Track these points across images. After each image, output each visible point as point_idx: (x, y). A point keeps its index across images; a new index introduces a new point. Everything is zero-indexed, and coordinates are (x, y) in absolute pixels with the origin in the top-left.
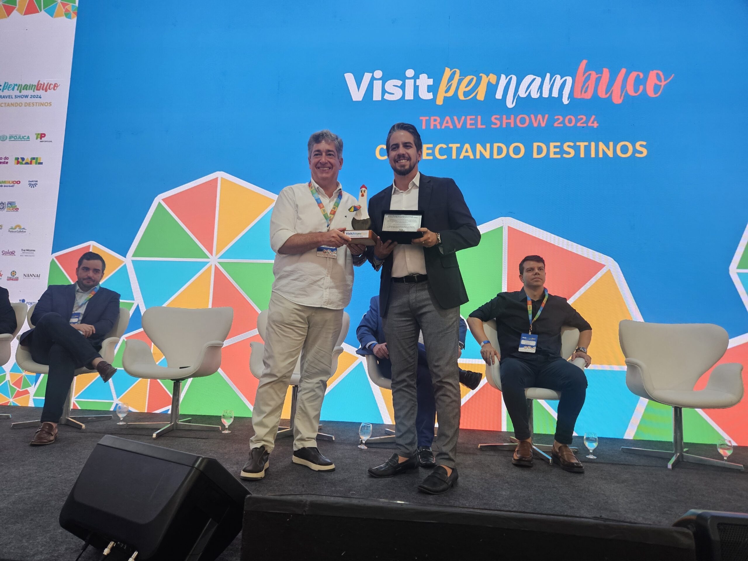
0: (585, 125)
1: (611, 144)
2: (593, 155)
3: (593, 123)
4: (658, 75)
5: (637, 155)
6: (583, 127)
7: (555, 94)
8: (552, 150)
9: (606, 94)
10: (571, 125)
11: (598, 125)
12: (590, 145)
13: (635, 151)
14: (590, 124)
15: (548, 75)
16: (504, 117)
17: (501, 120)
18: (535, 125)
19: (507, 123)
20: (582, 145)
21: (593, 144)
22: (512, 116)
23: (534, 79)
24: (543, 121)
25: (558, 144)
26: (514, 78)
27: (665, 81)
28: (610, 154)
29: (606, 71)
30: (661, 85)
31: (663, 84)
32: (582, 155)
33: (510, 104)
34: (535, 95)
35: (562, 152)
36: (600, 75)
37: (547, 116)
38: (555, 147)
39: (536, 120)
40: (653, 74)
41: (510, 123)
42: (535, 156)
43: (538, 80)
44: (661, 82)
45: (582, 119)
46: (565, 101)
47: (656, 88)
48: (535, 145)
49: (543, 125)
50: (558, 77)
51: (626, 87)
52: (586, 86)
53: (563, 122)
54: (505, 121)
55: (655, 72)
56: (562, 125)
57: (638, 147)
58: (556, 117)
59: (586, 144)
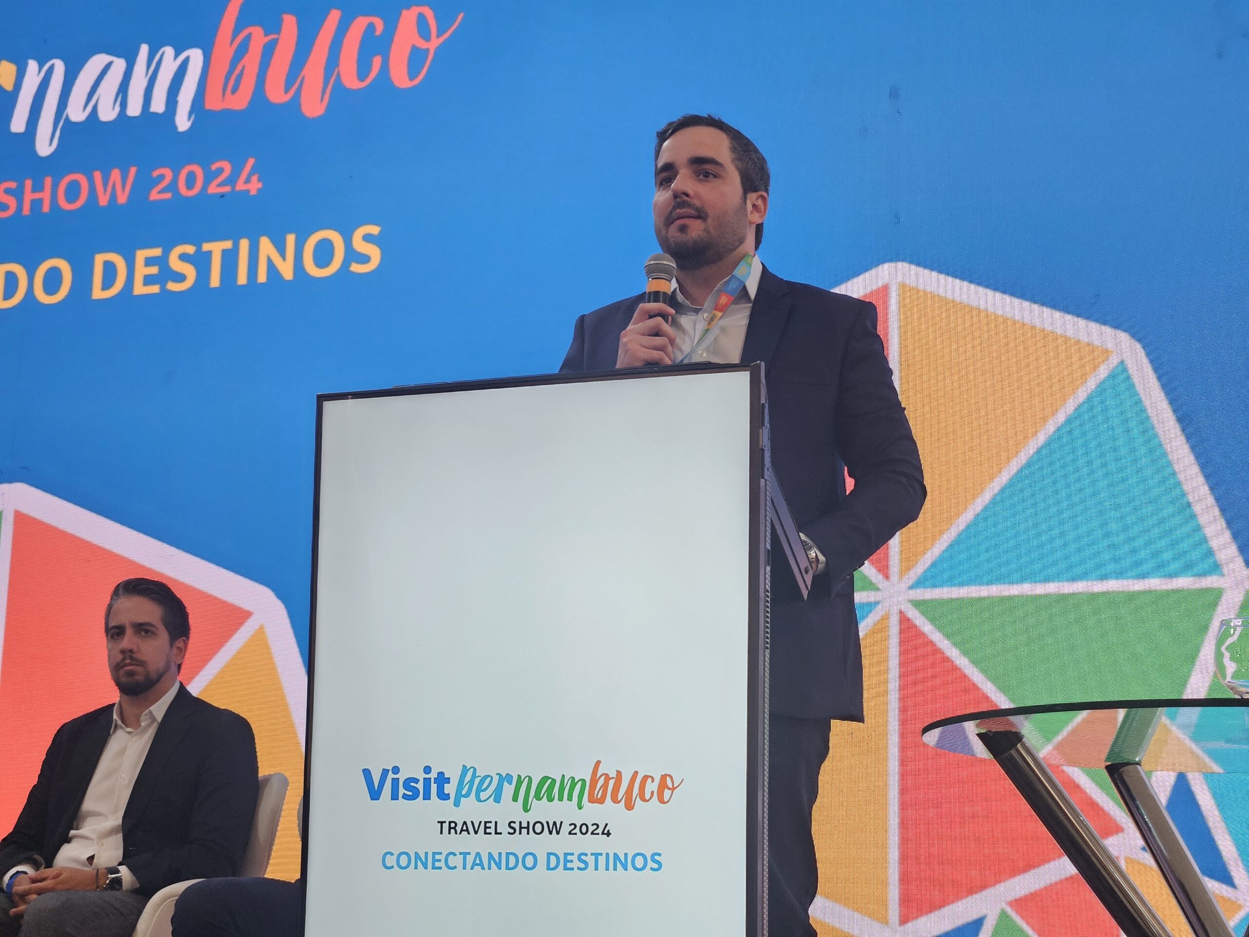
0: (227, 189)
1: (291, 239)
2: (242, 279)
3: (248, 181)
4: (421, 17)
5: (356, 268)
6: (222, 196)
7: (158, 105)
8: (141, 270)
9: (286, 92)
10: (191, 193)
11: (260, 185)
12: (235, 251)
13: (352, 255)
14: (240, 186)
15: (144, 49)
16: (29, 183)
17: (18, 194)
18: (103, 201)
19: (33, 201)
20: (216, 248)
21: (244, 244)
22: (48, 181)
23: (108, 66)
24: (123, 187)
25: (157, 252)
26: (59, 67)
27: (438, 36)
28: (287, 271)
29: (290, 22)
30: (428, 50)
31: (435, 43)
32: (215, 281)
33: (44, 147)
34: (108, 113)
35: (167, 274)
36: (274, 36)
37: (133, 170)
38: (149, 262)
39: (105, 185)
40: (408, 18)
41: (41, 200)
42: (98, 293)
43: (120, 65)
44: (428, 39)
45: (221, 170)
46: (183, 122)
47: (416, 57)
48: (100, 259)
49: (122, 199)
50: (169, 51)
51: (338, 66)
52: (237, 72)
53: (173, 187)
54: (29, 196)
55: (416, 10)
56: (169, 195)
57: (359, 245)
58: (155, 174)
59: (228, 244)
